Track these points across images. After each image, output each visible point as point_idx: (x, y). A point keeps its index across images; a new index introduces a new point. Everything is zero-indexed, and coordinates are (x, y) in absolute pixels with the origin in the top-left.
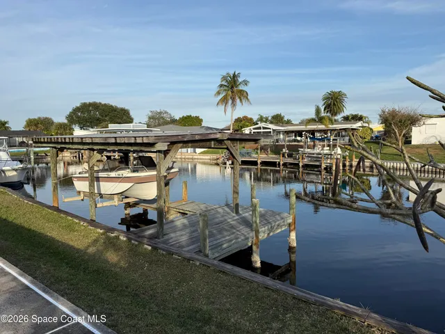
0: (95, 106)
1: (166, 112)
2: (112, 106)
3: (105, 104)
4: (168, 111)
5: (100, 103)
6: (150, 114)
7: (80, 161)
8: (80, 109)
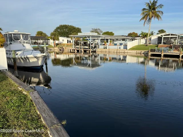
0: (66, 27)
1: (99, 29)
2: (73, 27)
3: (70, 26)
4: (100, 29)
5: (68, 25)
6: (92, 30)
7: (63, 53)
8: (59, 28)
